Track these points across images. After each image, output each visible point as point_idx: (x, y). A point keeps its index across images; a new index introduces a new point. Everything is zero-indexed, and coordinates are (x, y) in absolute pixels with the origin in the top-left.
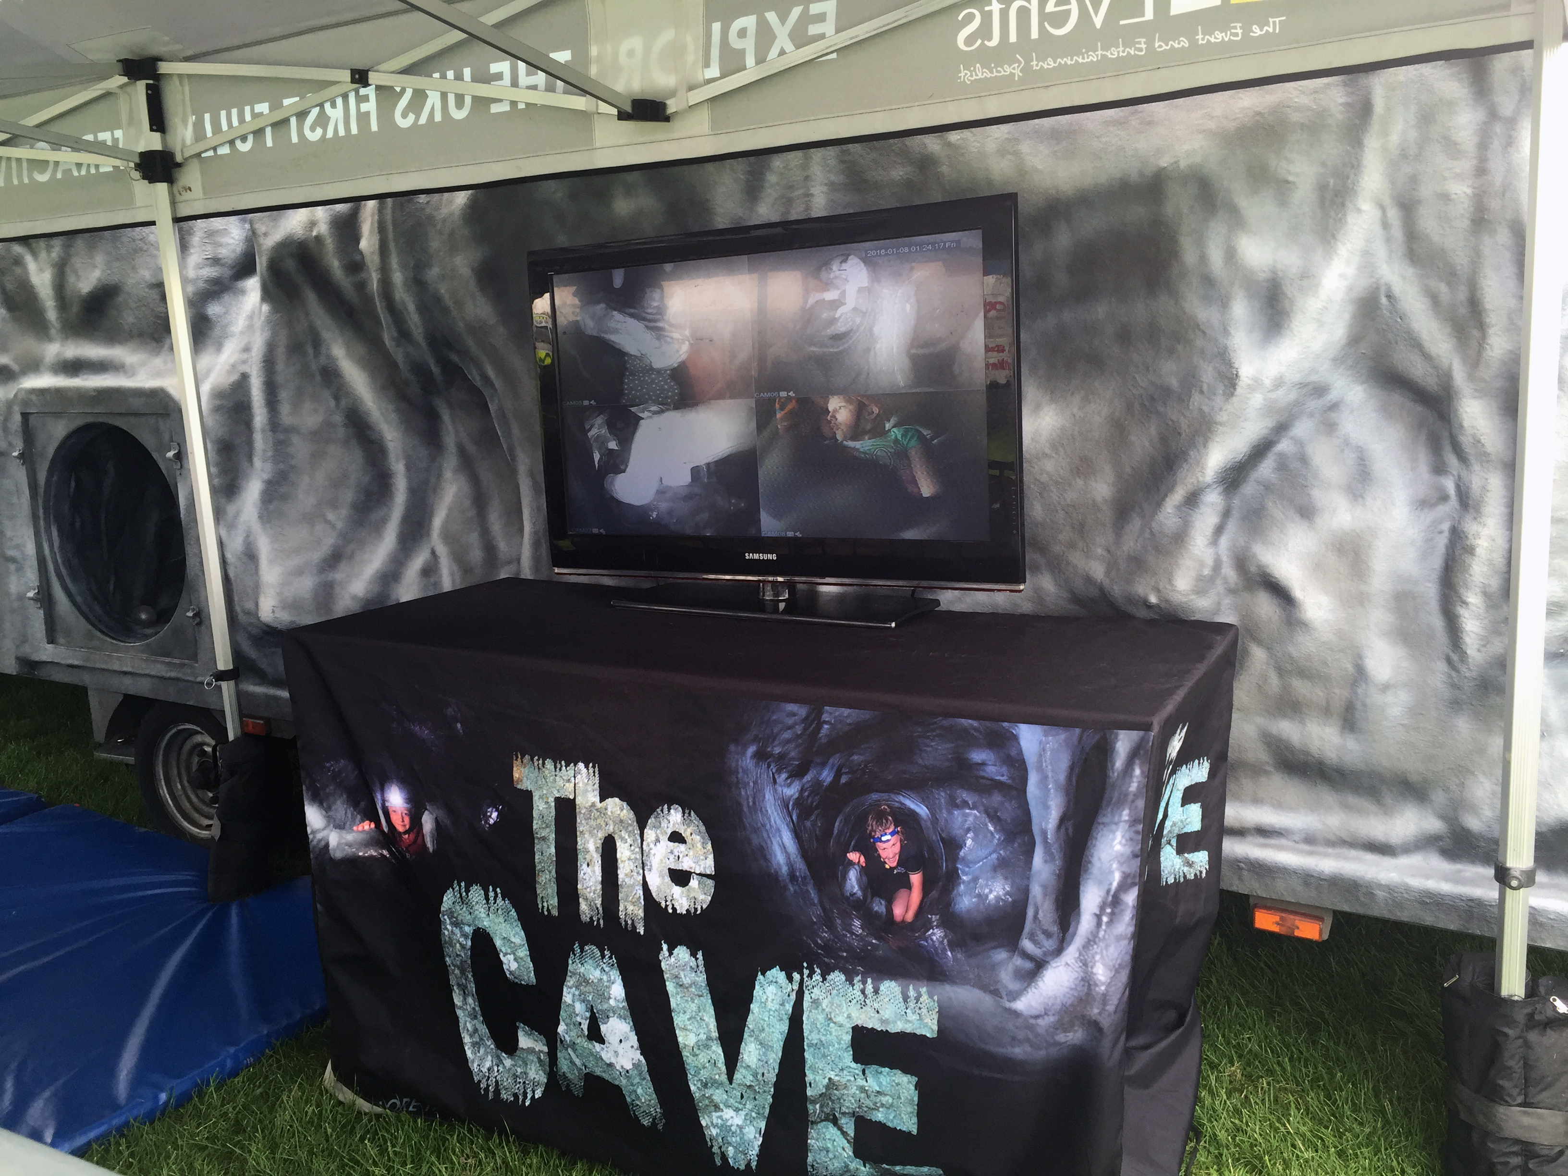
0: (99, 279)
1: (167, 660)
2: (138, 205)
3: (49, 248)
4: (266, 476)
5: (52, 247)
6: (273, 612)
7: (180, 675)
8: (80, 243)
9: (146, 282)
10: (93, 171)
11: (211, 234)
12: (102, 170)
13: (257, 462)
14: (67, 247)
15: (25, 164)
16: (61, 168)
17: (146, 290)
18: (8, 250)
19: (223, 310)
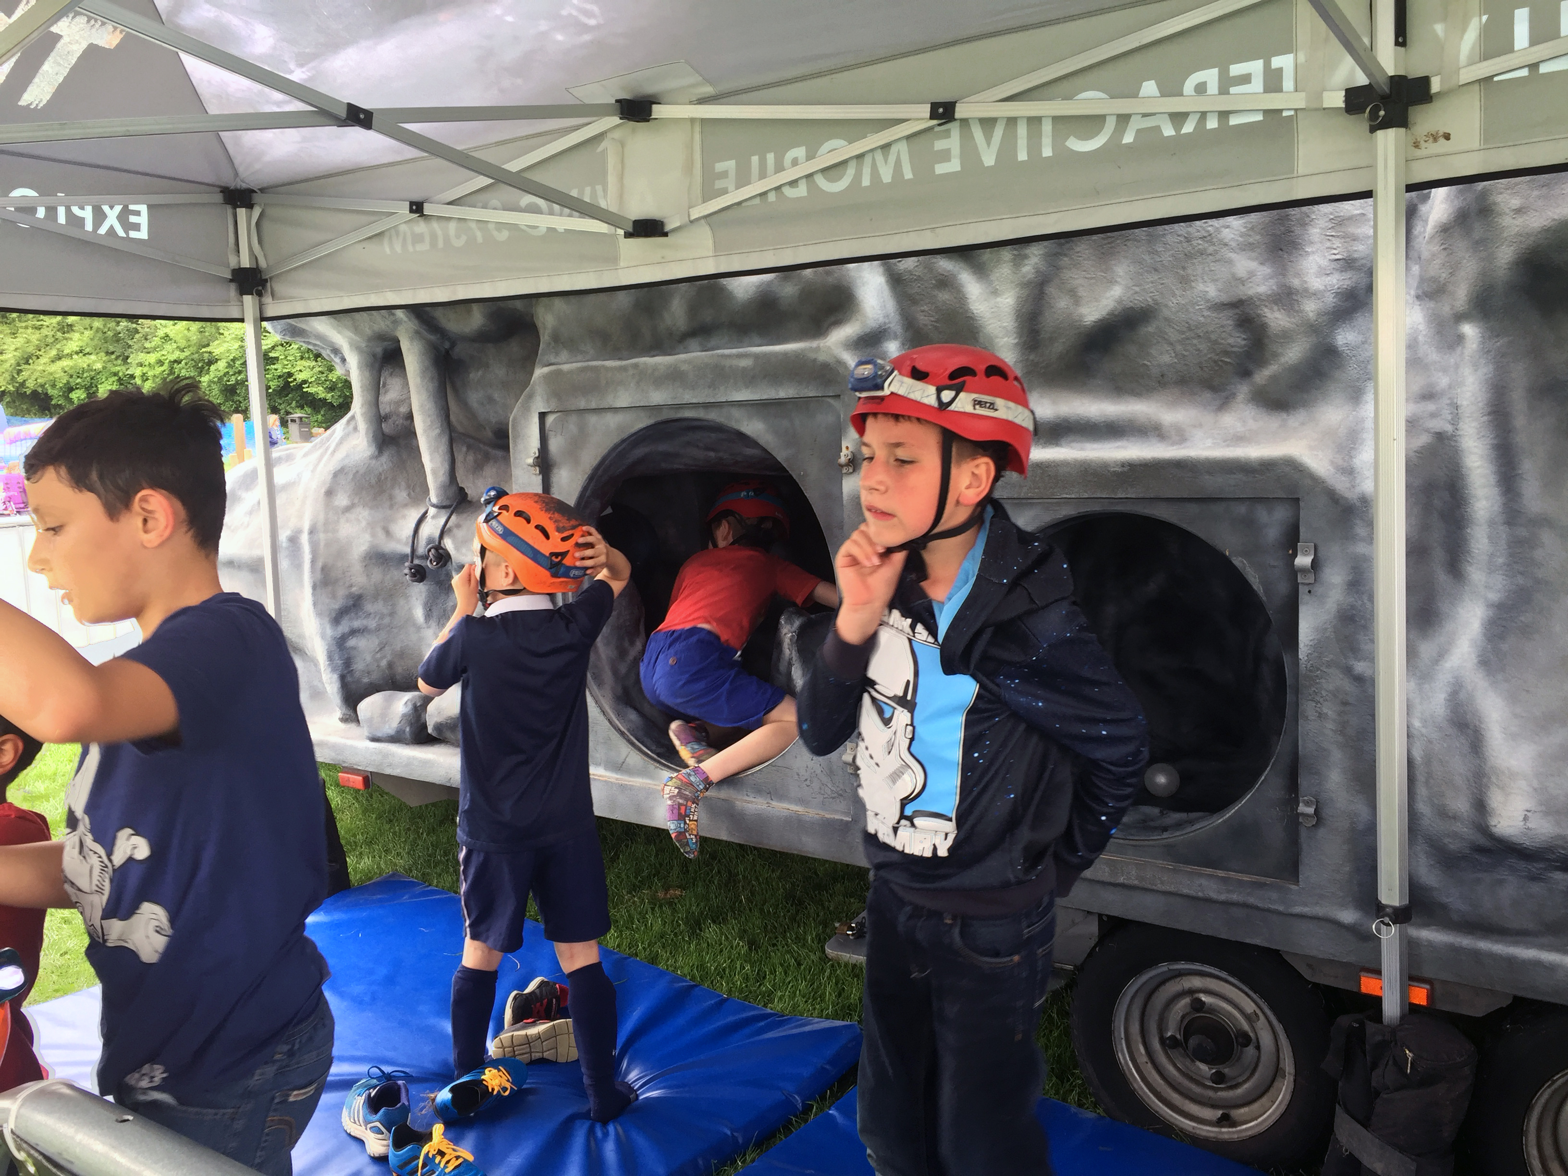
0: (1120, 301)
1: (1221, 873)
2: (1301, 171)
3: (1018, 261)
4: (1494, 596)
5: (1026, 257)
6: (1526, 819)
7: (1251, 900)
8: (1083, 247)
9: (1208, 301)
10: (1212, 123)
12: (1234, 121)
13: (1476, 574)
14: (1052, 259)
15: (1047, 127)
16: (1136, 124)
17: (1206, 313)
18: (930, 268)
19: (1360, 338)
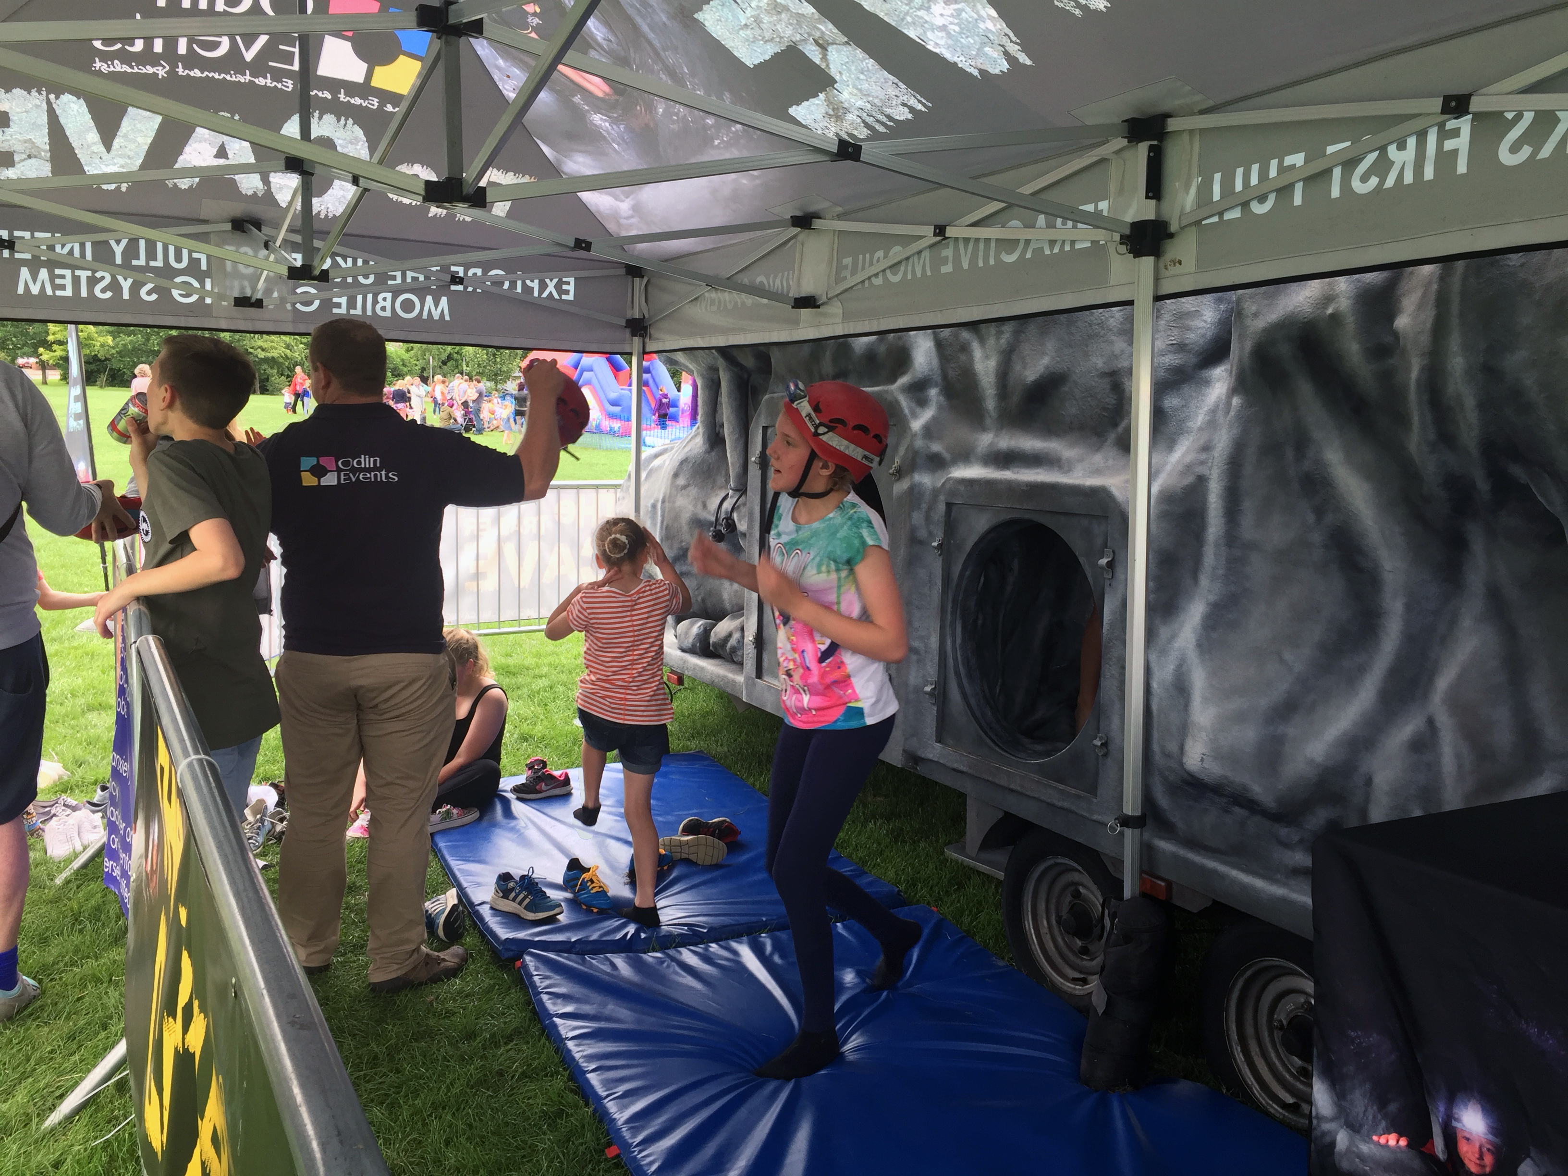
0: (1047, 368)
1: (1062, 786)
2: (1112, 283)
3: (999, 333)
4: (1212, 598)
5: (1003, 333)
6: (1201, 761)
7: (1072, 806)
8: (1032, 328)
9: (1097, 370)
10: (1067, 248)
11: (1181, 316)
12: (1078, 246)
13: (1204, 581)
14: (1017, 333)
15: (993, 245)
16: (1033, 246)
17: (1096, 379)
18: (956, 336)
19: (1183, 403)
